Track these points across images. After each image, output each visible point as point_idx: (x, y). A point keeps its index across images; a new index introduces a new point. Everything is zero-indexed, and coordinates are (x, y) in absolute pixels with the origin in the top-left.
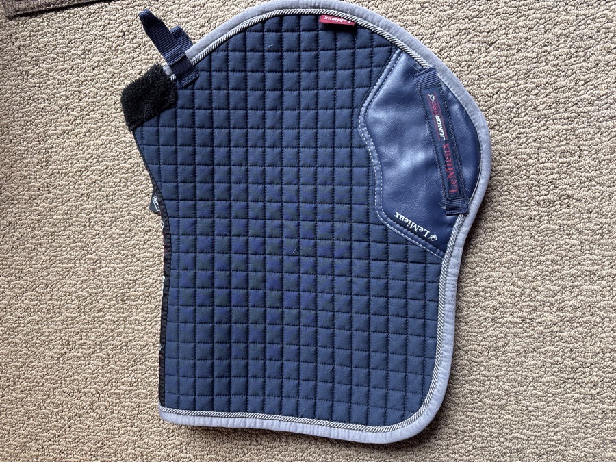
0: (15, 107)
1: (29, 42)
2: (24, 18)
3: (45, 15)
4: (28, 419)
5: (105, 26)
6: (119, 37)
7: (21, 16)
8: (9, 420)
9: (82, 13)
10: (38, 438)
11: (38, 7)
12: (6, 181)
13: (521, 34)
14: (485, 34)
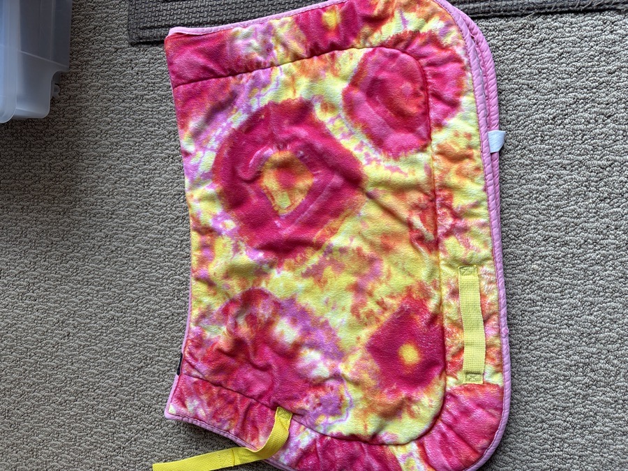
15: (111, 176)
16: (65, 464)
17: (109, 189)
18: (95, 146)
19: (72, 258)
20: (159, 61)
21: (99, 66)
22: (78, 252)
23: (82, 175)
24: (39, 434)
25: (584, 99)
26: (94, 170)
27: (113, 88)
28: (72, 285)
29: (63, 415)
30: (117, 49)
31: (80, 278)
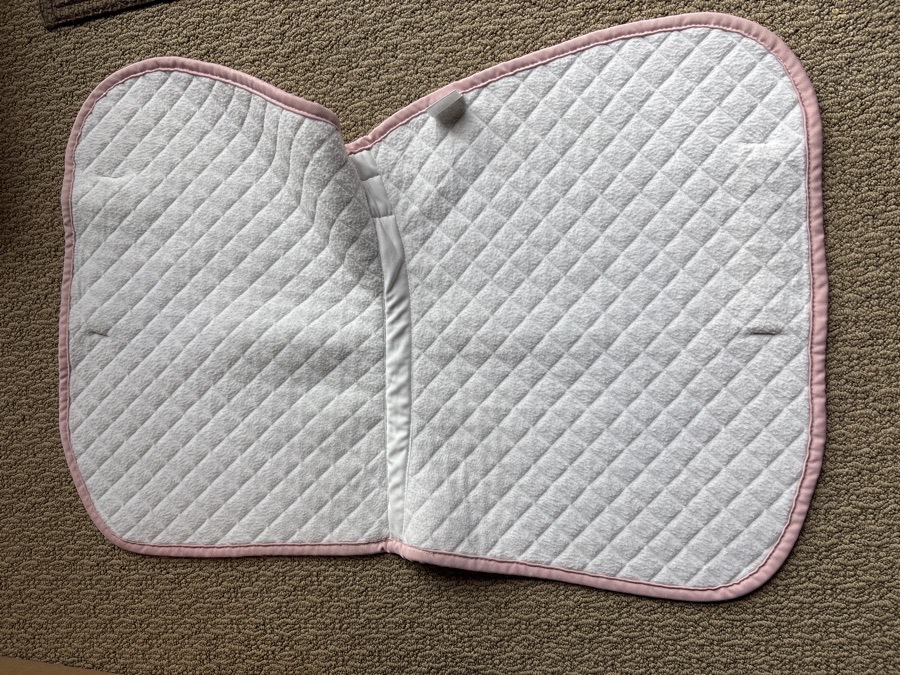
0: (57, 136)
1: (73, 56)
2: (66, 28)
3: (93, 23)
4: (80, 529)
5: (166, 31)
6: (182, 44)
7: (64, 25)
8: (53, 532)
9: (137, 17)
10: (92, 552)
11: (84, 12)
12: (48, 228)
13: (656, 9)
14: (615, 12)
15: (49, 203)
16: (45, 587)
17: (46, 220)
18: (21, 168)
19: (12, 318)
20: (87, 44)
21: (11, 64)
22: (18, 309)
23: (9, 208)
24: (5, 556)
25: (593, 7)
26: (24, 198)
27: (33, 88)
28: (17, 353)
29: (33, 524)
30: (31, 39)
31: (27, 343)
